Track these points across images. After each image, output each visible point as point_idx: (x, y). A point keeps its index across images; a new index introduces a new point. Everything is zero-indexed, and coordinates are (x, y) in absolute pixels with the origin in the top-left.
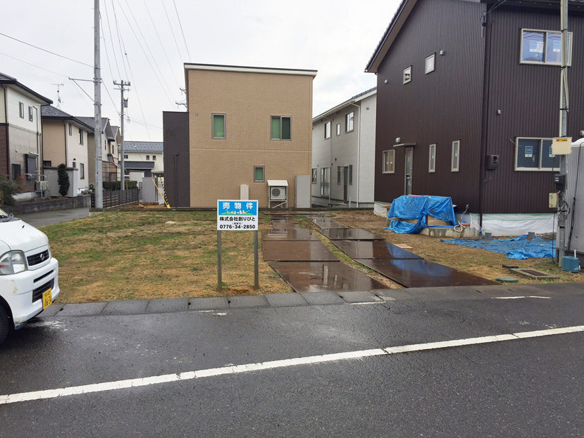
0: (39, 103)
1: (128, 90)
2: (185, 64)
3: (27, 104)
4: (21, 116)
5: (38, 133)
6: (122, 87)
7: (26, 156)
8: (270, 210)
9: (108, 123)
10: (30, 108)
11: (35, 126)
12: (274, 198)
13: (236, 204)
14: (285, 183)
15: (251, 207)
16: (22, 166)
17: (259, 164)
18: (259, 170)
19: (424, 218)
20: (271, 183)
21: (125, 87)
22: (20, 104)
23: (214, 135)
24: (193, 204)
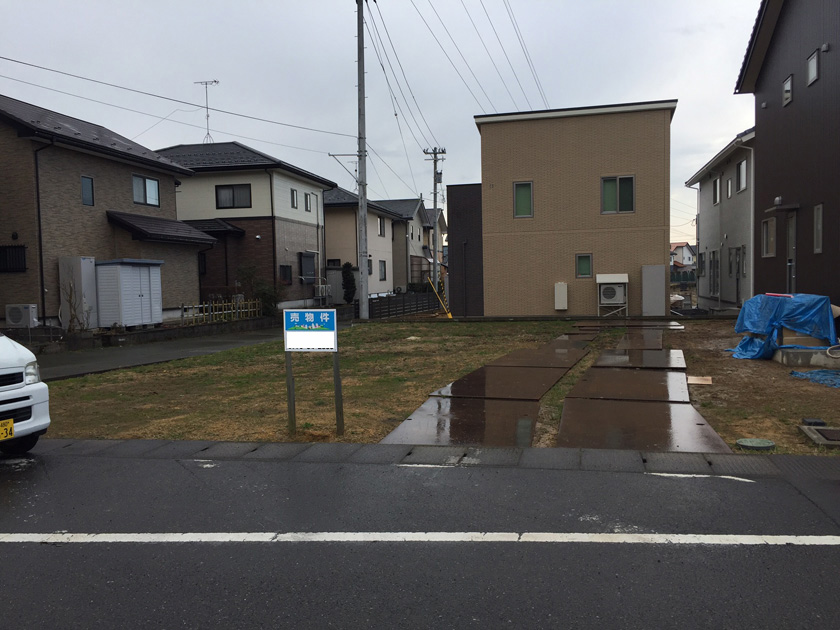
0: (321, 188)
1: (443, 159)
2: (475, 117)
3: (301, 190)
4: (293, 206)
5: (318, 226)
6: (435, 157)
7: (300, 255)
8: (600, 319)
9: (422, 205)
10: (306, 195)
11: (315, 216)
12: (605, 301)
13: (307, 315)
14: (623, 278)
15: (327, 319)
16: (295, 268)
17: (585, 252)
18: (584, 259)
19: (775, 333)
20: (601, 278)
21: (439, 156)
22: (292, 191)
23: (516, 212)
24: (488, 312)
